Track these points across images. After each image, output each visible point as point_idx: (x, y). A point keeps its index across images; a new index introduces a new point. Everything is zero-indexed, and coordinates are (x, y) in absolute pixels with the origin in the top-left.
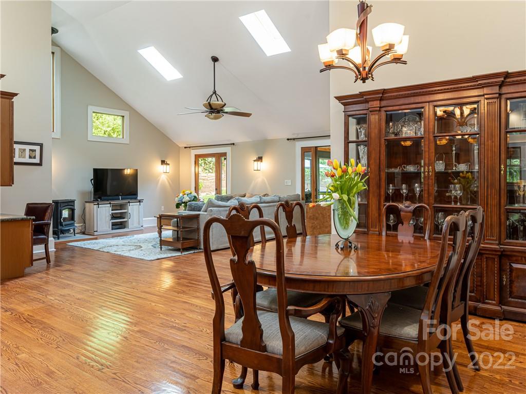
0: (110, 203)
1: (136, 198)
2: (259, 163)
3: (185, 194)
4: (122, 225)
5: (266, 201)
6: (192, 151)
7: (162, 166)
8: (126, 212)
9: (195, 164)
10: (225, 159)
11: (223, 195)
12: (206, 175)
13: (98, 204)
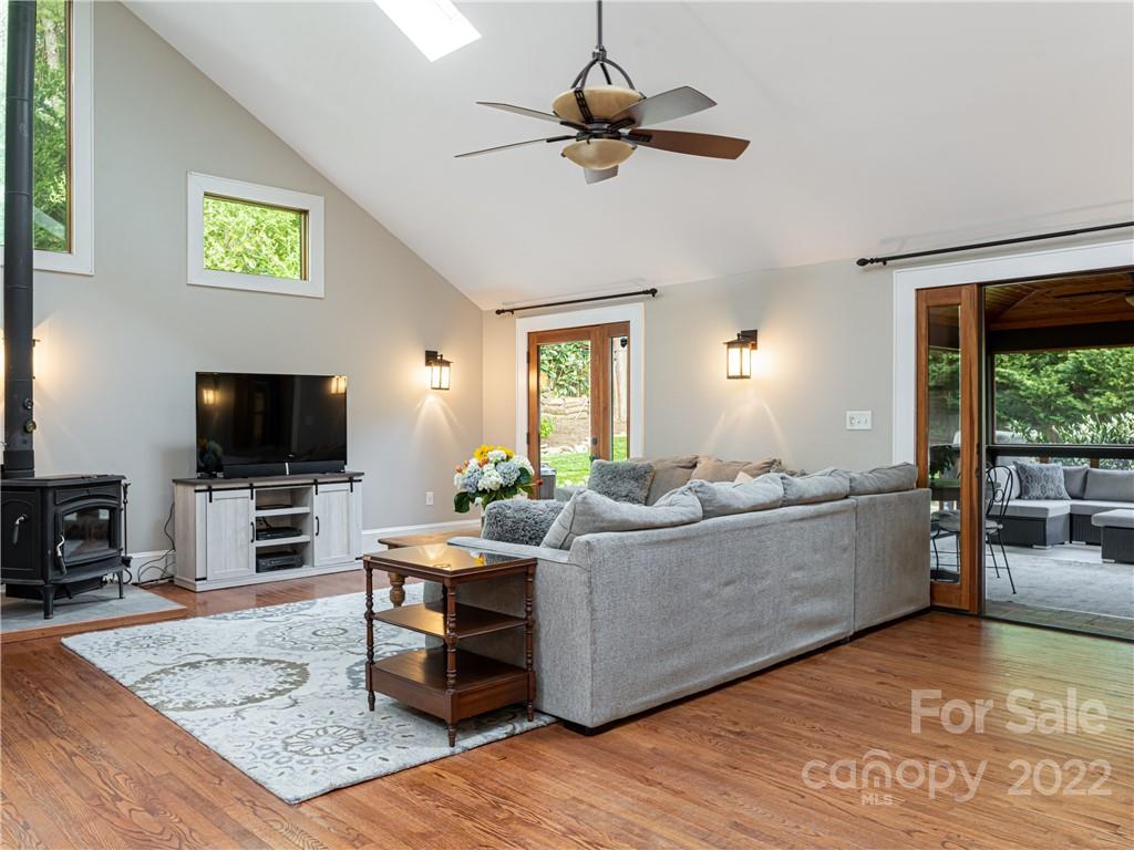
0: (251, 487)
1: (339, 470)
2: (746, 351)
3: (487, 462)
4: (294, 556)
5: (807, 496)
6: (519, 321)
7: (429, 368)
8: (307, 514)
9: (529, 362)
10: (624, 343)
11: (616, 460)
12: (560, 401)
13: (210, 490)
